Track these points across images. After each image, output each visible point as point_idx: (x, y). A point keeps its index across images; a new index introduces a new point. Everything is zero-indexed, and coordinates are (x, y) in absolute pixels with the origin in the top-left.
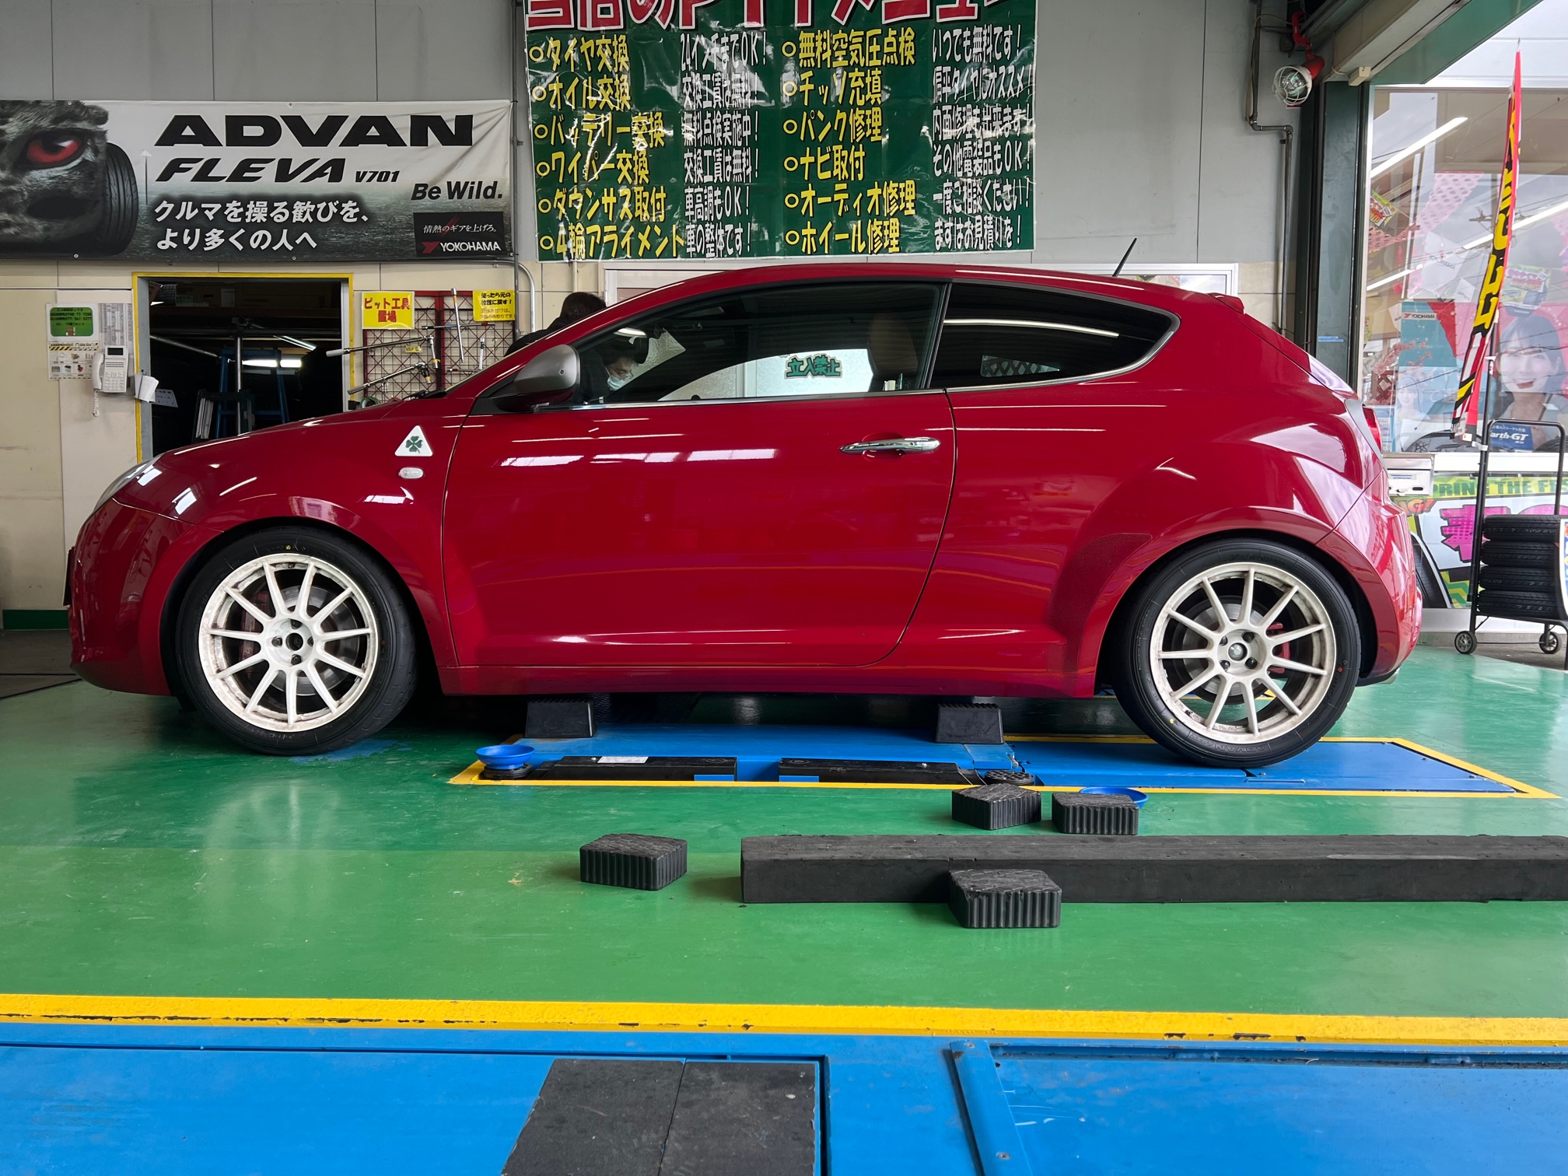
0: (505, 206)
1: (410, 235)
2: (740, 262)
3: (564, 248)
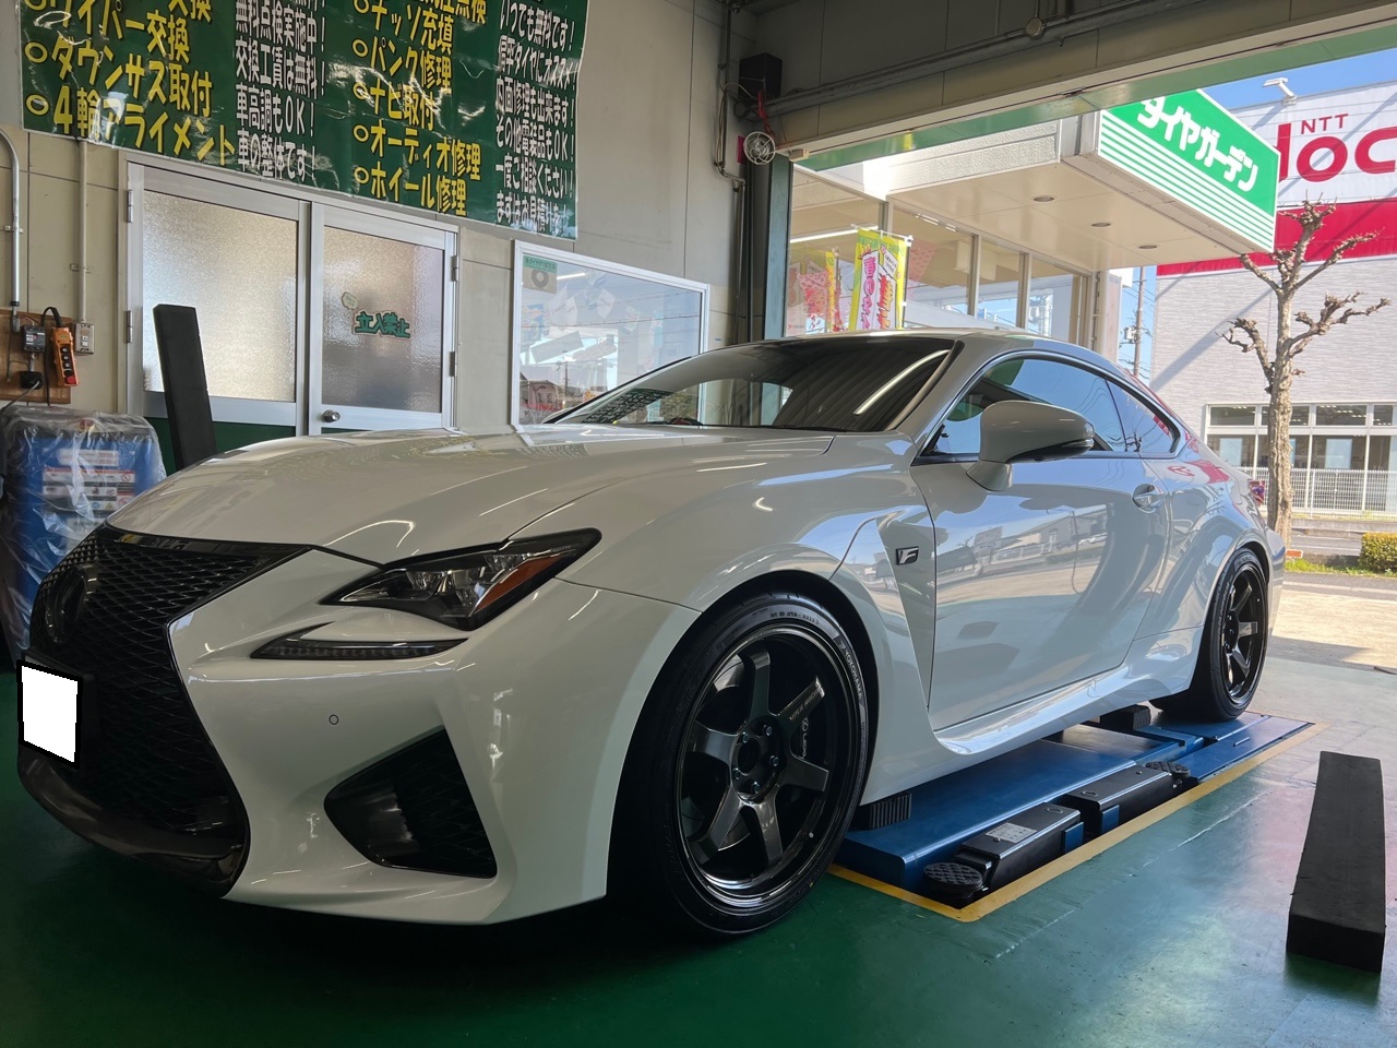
2: (301, 189)
3: (66, 119)
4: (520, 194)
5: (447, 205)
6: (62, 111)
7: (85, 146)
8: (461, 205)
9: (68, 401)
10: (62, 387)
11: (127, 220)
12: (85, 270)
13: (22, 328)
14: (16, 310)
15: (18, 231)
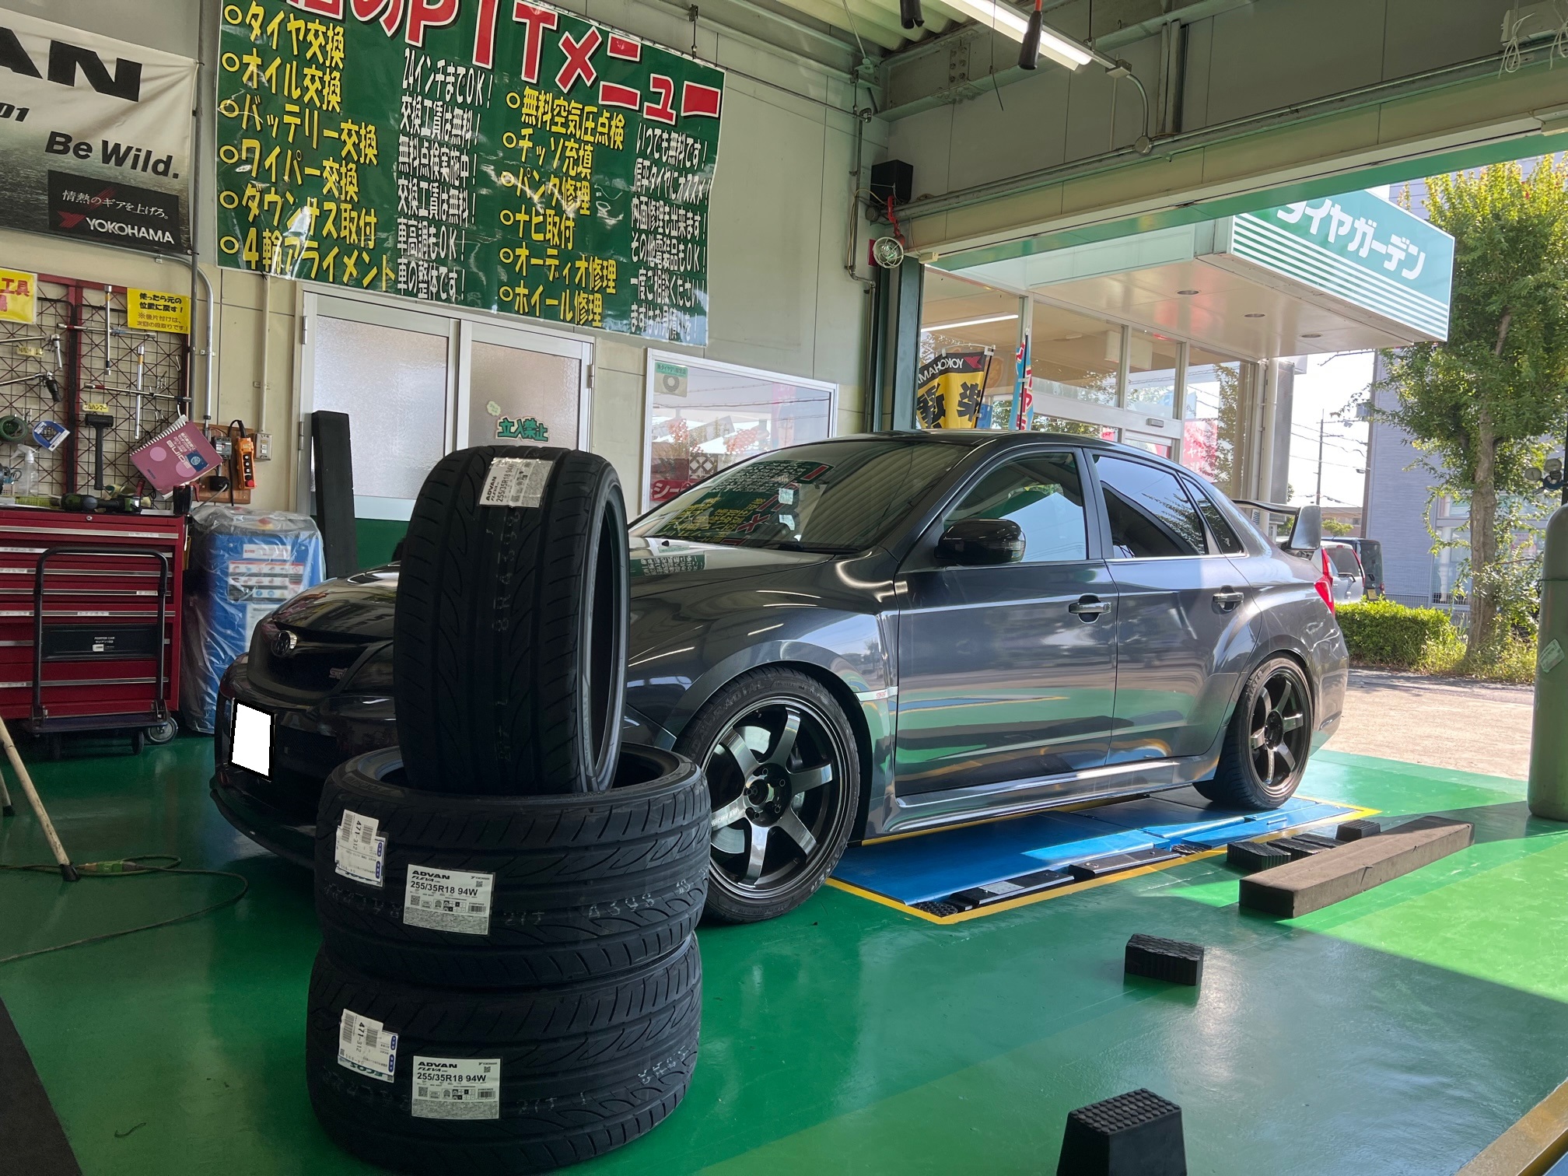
0: (181, 191)
1: (42, 197)
2: (453, 309)
3: (254, 257)
4: (652, 305)
5: (584, 318)
6: (250, 250)
7: (269, 279)
8: (597, 317)
9: (248, 502)
10: (243, 489)
11: (302, 342)
12: (266, 387)
13: (213, 438)
14: (208, 422)
15: (212, 354)
